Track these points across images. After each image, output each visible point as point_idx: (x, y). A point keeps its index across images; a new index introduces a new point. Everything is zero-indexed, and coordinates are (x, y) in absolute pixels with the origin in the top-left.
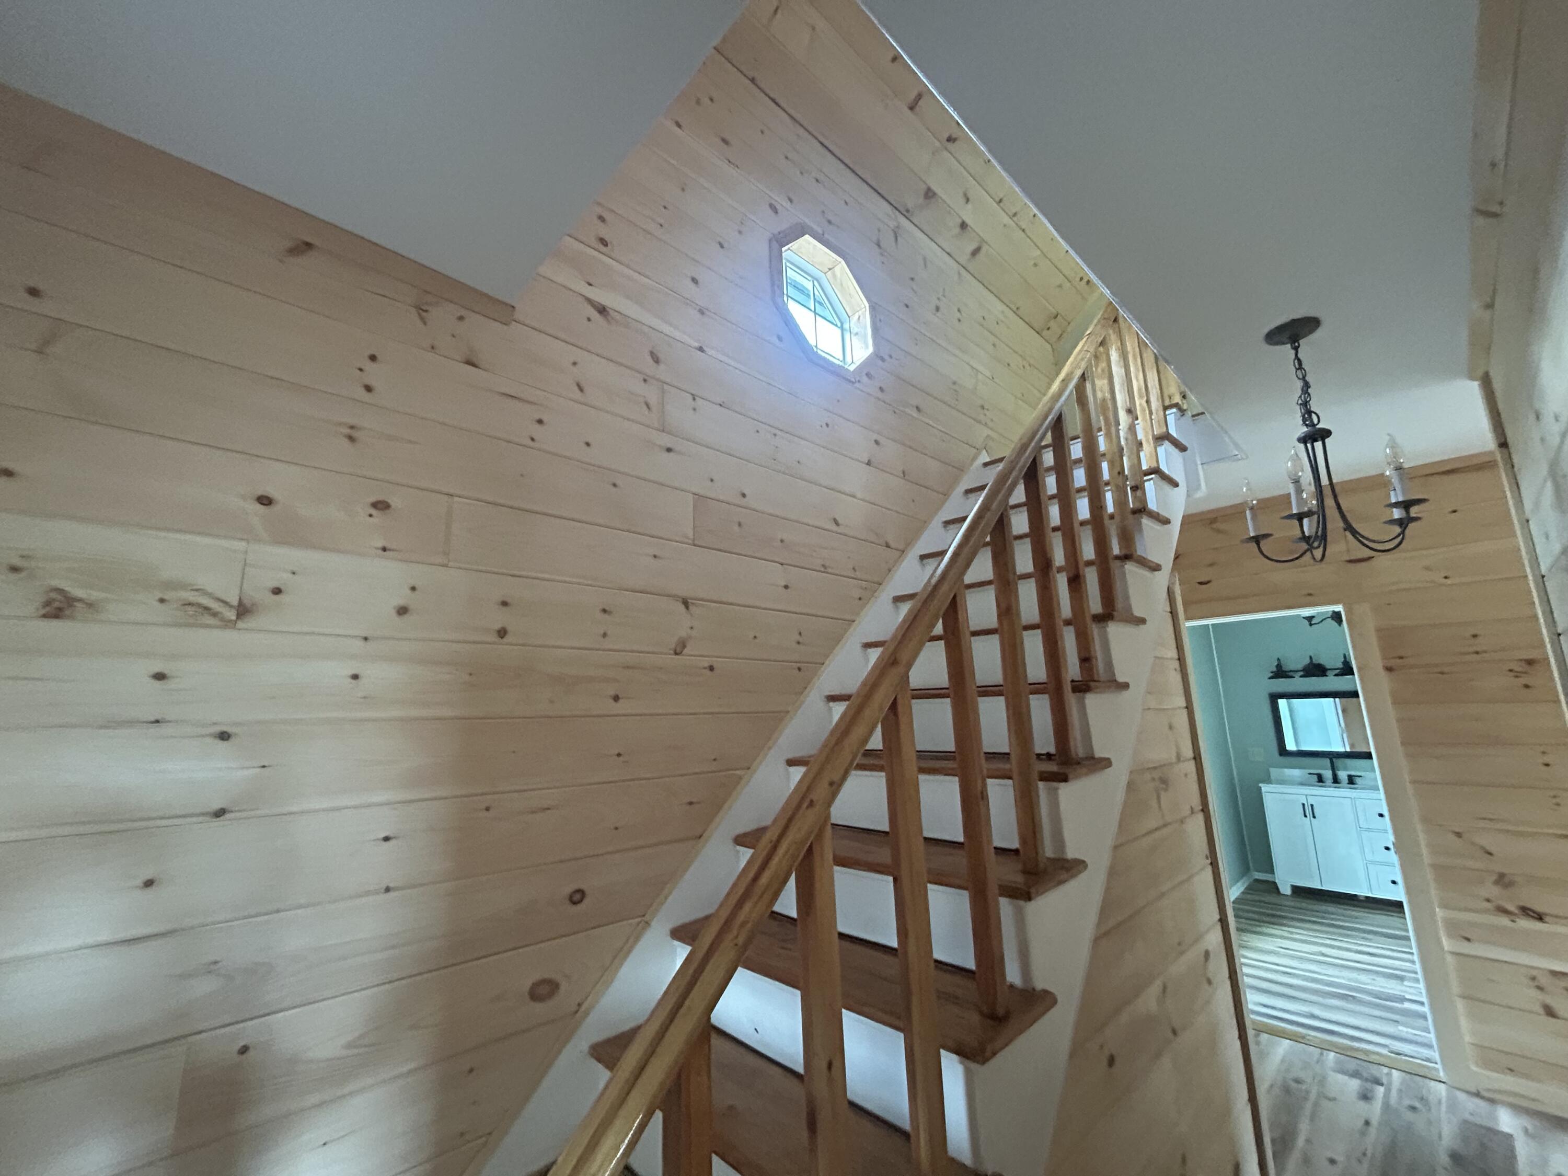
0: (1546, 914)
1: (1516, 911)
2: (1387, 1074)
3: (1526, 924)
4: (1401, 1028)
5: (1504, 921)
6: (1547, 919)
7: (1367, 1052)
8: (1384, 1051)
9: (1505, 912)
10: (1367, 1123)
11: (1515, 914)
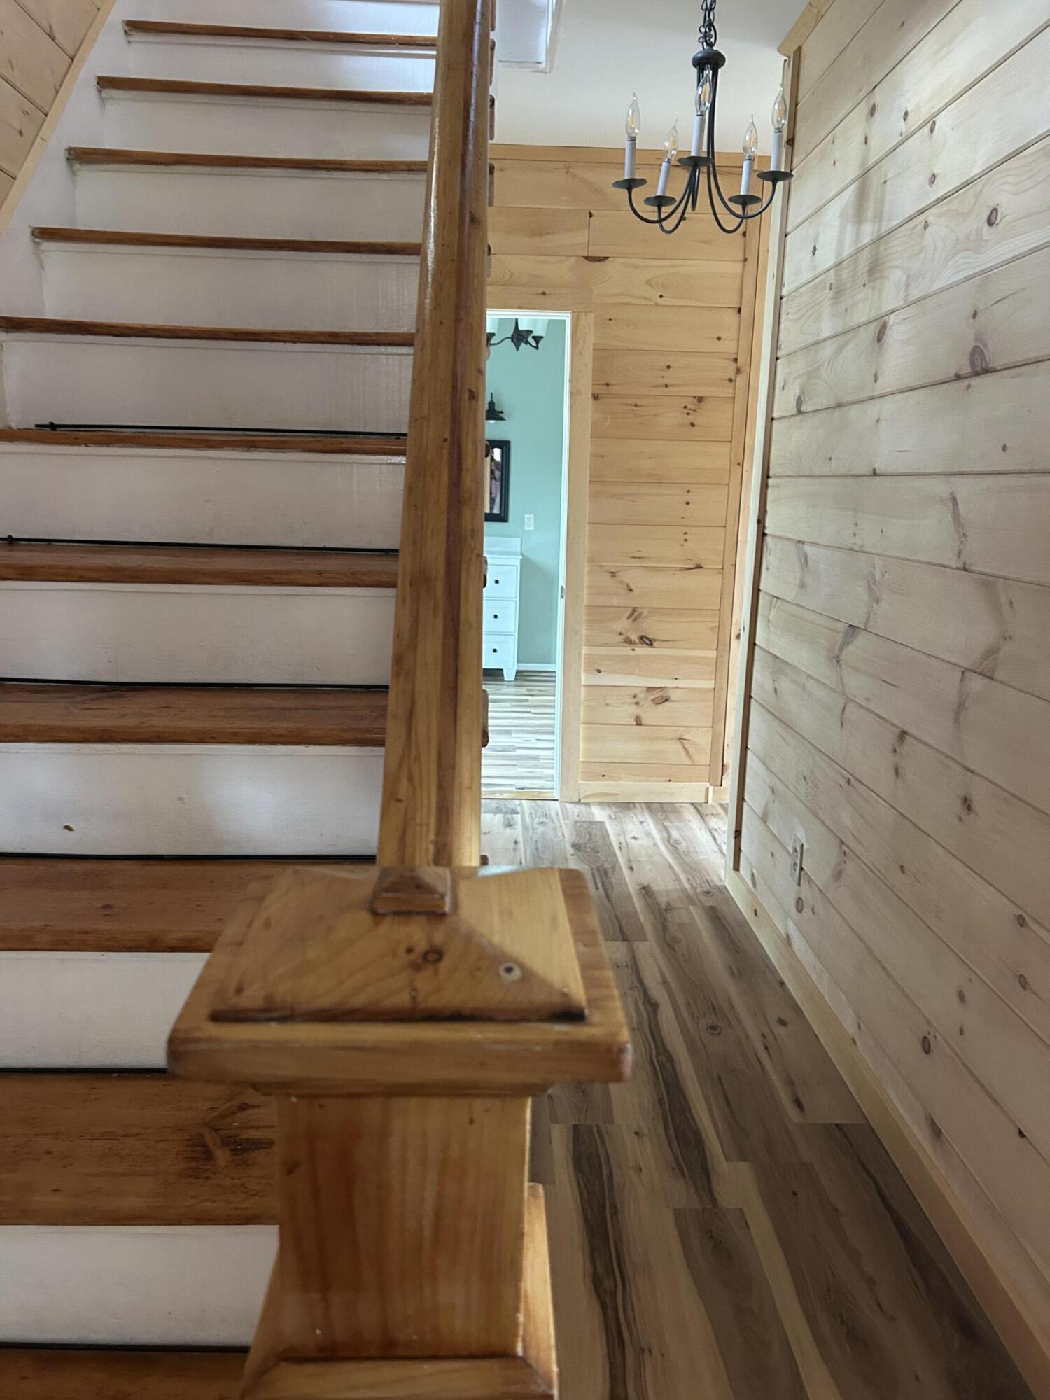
0: (655, 640)
1: (637, 641)
2: (519, 805)
3: (642, 651)
4: (519, 769)
5: (627, 651)
6: (655, 644)
7: (502, 792)
8: (513, 789)
9: (628, 641)
10: (516, 842)
11: (635, 643)
